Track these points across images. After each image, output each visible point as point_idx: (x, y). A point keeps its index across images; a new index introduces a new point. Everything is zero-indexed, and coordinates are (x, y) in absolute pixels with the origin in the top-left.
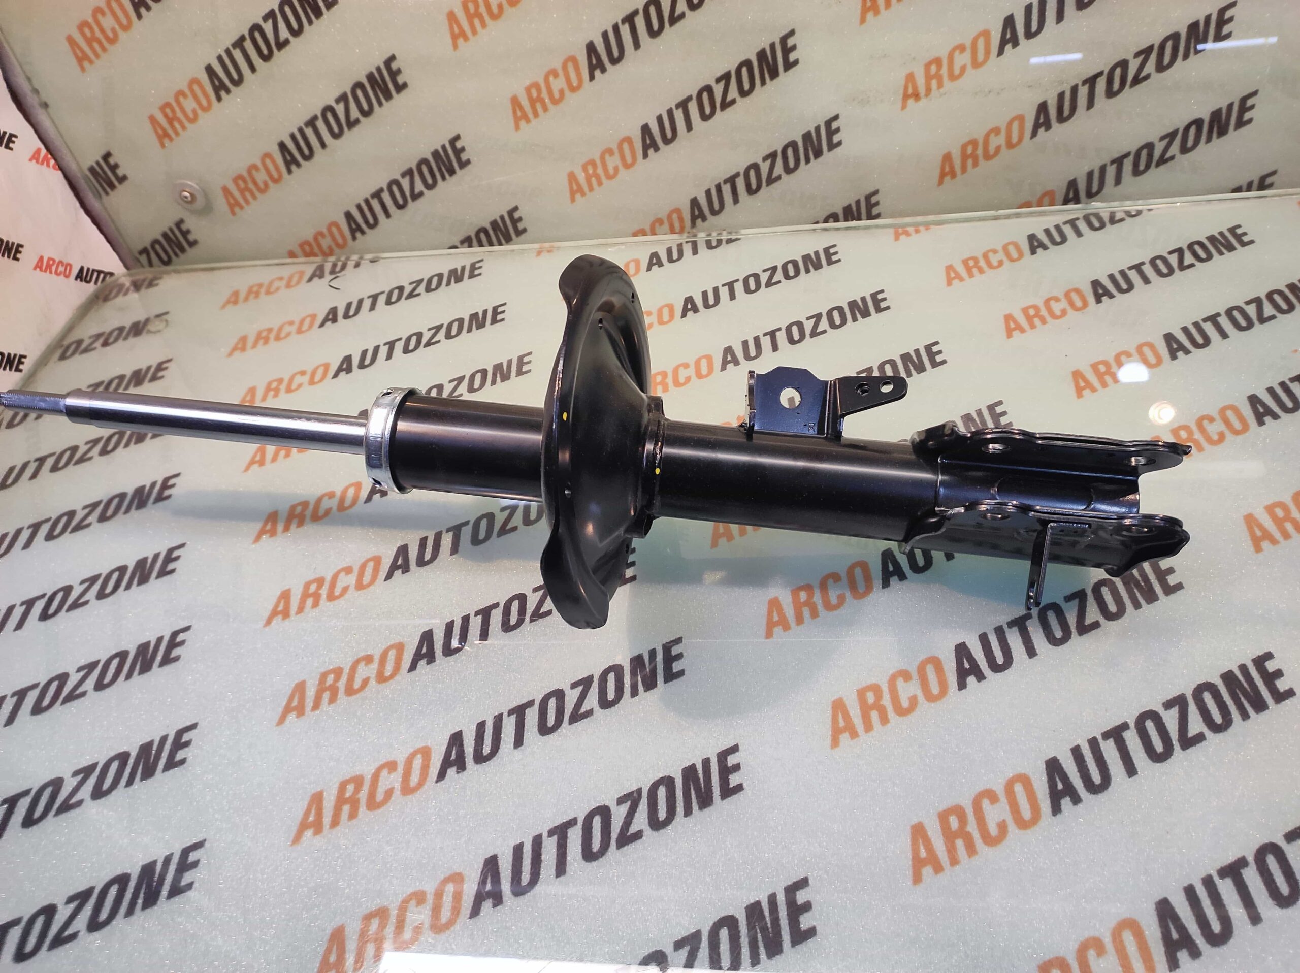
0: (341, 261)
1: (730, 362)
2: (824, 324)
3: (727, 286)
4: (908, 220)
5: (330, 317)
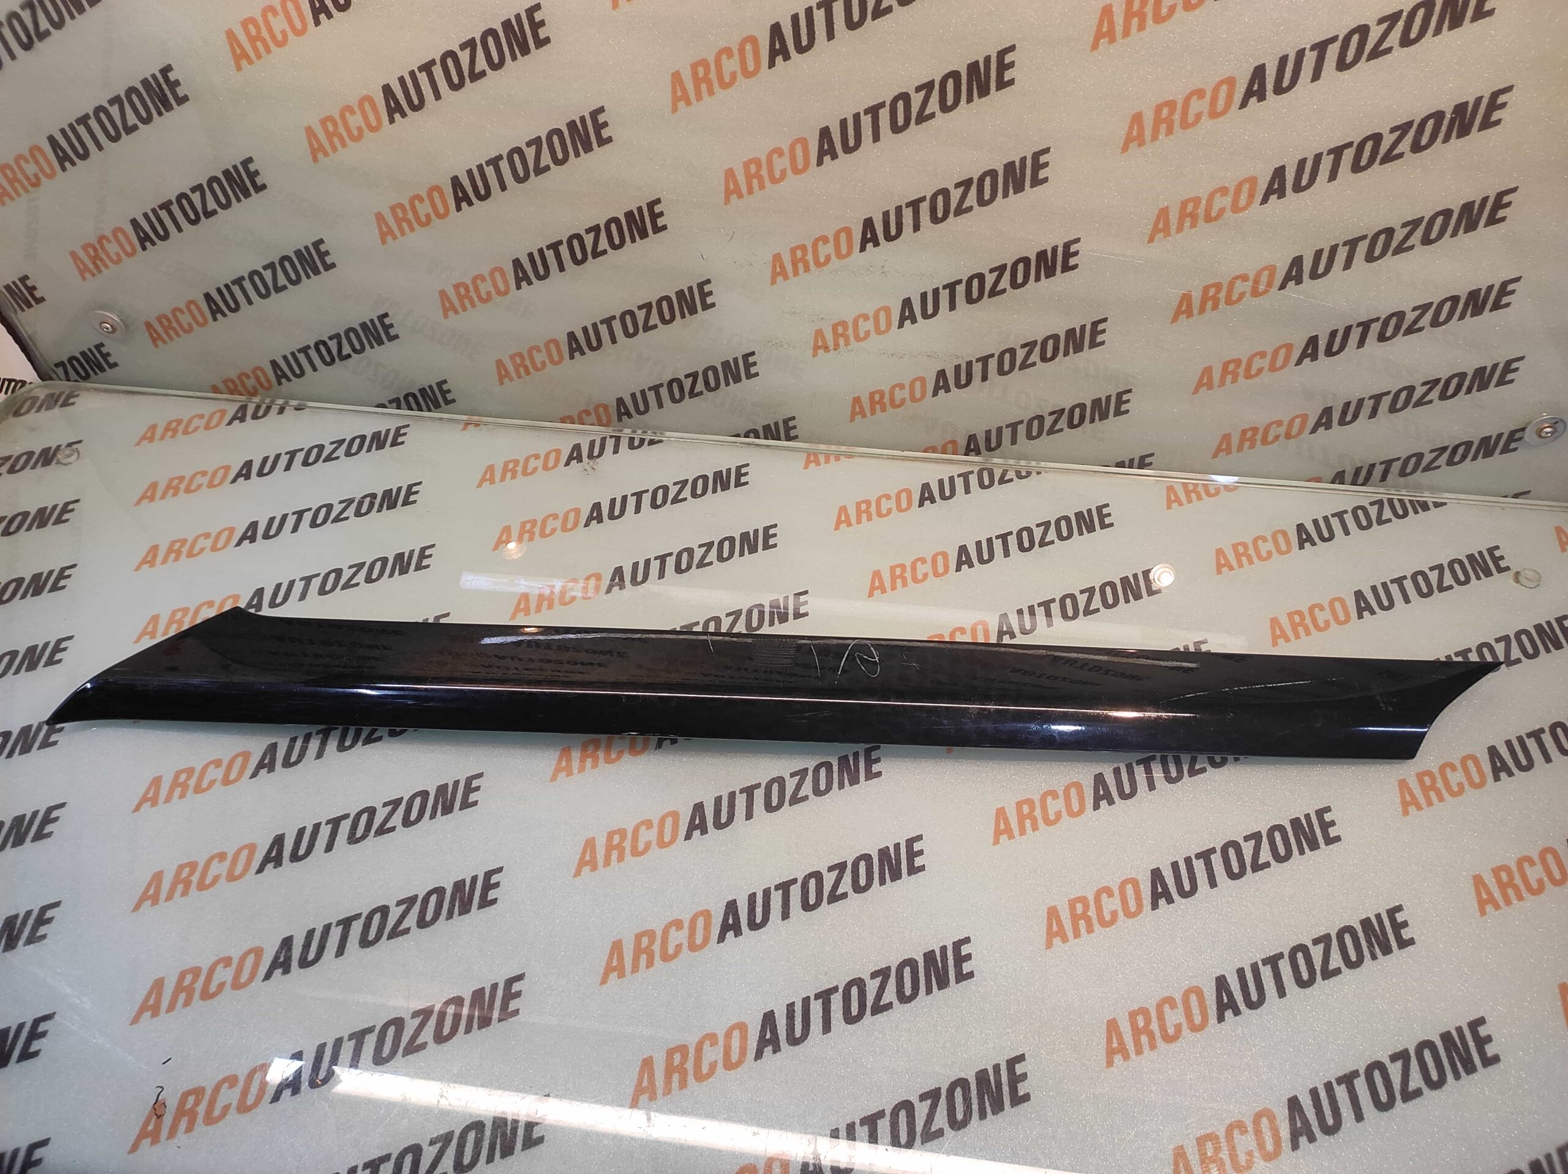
0: (264, 403)
1: (616, 584)
2: (713, 555)
3: (636, 496)
4: (823, 447)
5: (244, 472)
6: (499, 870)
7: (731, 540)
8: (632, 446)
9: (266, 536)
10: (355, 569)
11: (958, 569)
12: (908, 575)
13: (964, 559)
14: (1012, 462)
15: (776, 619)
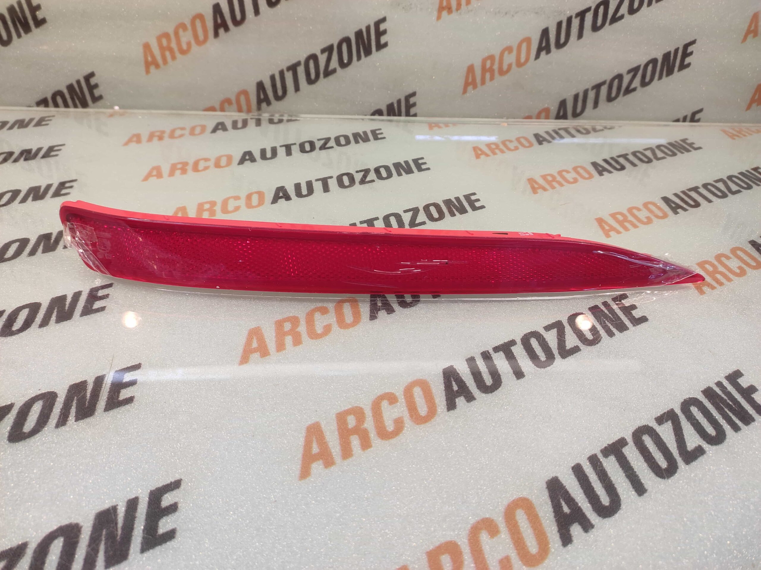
2: (372, 176)
3: (284, 147)
6: (173, 486)
7: (386, 167)
8: (272, 123)
11: (601, 175)
12: (560, 180)
13: (601, 169)
14: (591, 122)
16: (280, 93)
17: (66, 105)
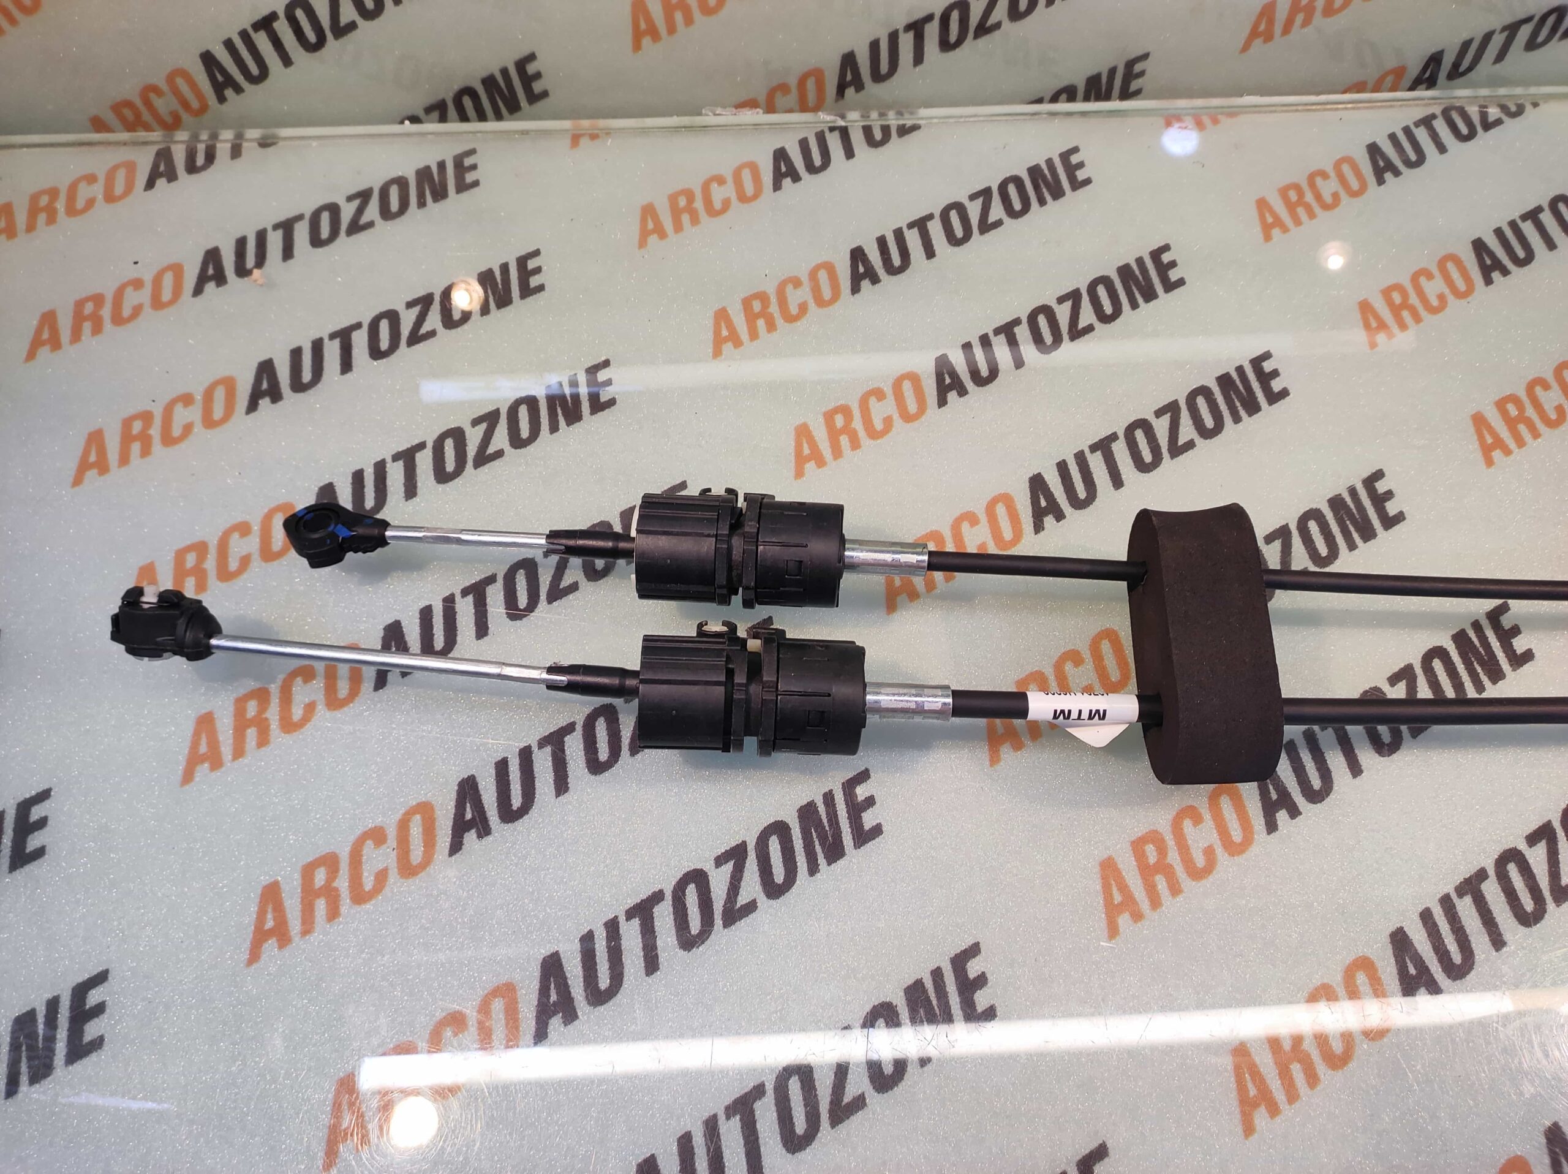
0: (200, 141)
1: (950, 388)
2: (1087, 316)
3: (916, 229)
4: (1182, 103)
5: (211, 271)
6: (974, 950)
7: (1105, 281)
8: (872, 142)
9: (298, 386)
10: (484, 426)
11: (1488, 281)
12: (1414, 300)
13: (1488, 262)
14: (1484, 92)
15: (1240, 408)
16: (884, 67)
17: (482, 117)
